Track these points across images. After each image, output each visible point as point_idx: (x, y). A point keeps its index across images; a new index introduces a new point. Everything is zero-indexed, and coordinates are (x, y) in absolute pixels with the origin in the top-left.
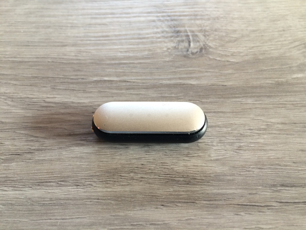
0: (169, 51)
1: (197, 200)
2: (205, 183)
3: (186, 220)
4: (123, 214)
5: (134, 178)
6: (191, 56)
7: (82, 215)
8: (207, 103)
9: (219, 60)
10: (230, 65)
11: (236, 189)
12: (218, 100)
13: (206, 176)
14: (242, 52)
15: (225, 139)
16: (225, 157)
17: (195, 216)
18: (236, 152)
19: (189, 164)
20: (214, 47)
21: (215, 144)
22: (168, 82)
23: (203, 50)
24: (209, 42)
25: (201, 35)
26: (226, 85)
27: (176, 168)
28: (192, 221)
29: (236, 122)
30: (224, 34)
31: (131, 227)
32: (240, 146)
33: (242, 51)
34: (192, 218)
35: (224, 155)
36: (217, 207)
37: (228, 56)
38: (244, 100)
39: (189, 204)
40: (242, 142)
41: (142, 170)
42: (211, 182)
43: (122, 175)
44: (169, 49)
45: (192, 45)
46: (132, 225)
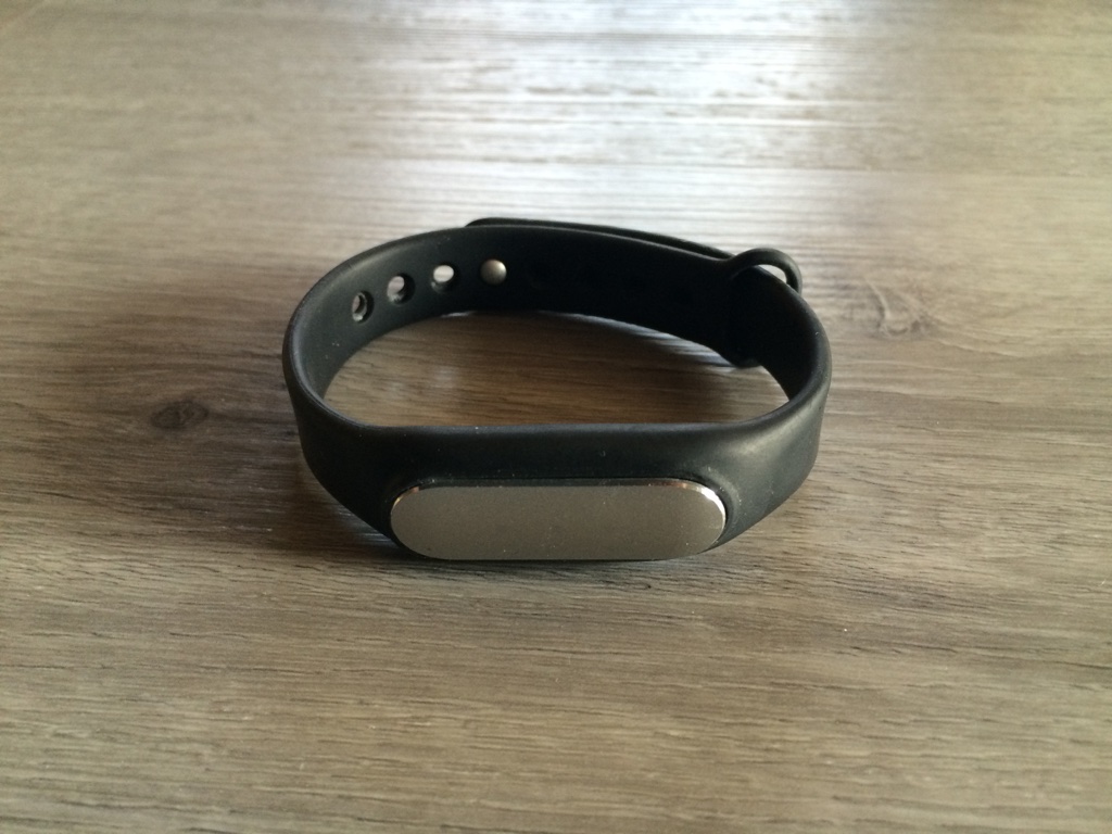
1: (955, 645)
2: (975, 610)
3: (931, 687)
4: (743, 657)
5: (767, 581)
6: (890, 337)
7: (628, 648)
8: (949, 435)
9: (970, 351)
10: (1002, 361)
11: (1068, 629)
12: (982, 431)
13: (972, 594)
14: (1030, 339)
15: (1014, 516)
16: (1024, 555)
17: (956, 679)
18: (1053, 547)
19: (919, 561)
20: (950, 323)
21: (988, 525)
23: (920, 328)
24: (935, 313)
25: (912, 300)
26: (998, 403)
27: (884, 569)
28: (948, 692)
29: (1042, 483)
30: (974, 300)
31: (772, 689)
32: (1064, 535)
33: (1029, 336)
34: (948, 683)
35: (1019, 552)
36: (1018, 665)
37: (994, 344)
38: (1055, 438)
39: (934, 651)
40: (1066, 528)
41: (784, 564)
42: (991, 607)
43: (730, 570)
45: (888, 315)
46: (772, 684)
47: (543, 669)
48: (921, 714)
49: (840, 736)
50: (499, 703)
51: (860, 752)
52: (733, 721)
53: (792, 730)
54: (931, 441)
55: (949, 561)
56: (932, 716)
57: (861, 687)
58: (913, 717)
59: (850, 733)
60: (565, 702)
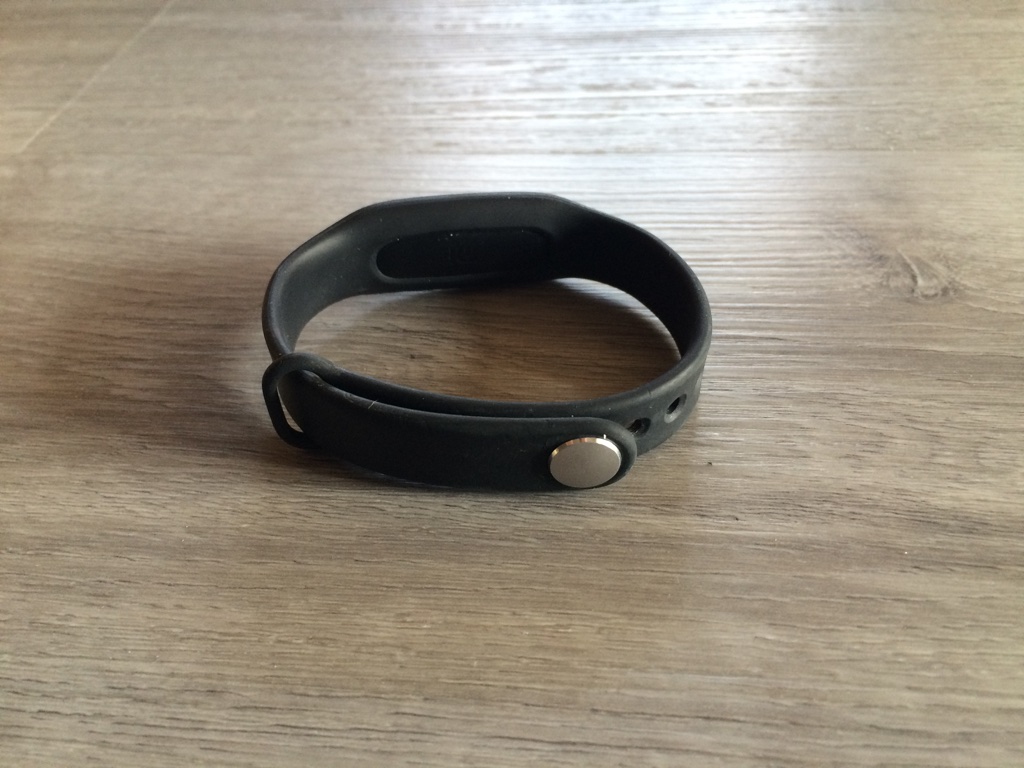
0: (868, 290)
1: (999, 563)
2: (1014, 534)
3: (981, 598)
4: (822, 576)
5: (835, 513)
6: (922, 300)
8: (982, 386)
9: (995, 312)
12: (1010, 382)
13: (1012, 521)
17: (1002, 592)
19: (964, 495)
20: (974, 287)
22: (879, 345)
23: (949, 292)
24: (961, 279)
25: (939, 267)
27: (935, 501)
28: (996, 602)
30: (995, 266)
31: (848, 601)
34: (995, 595)
37: (1014, 304)
39: (982, 569)
41: (849, 499)
43: (804, 505)
44: (864, 287)
45: (920, 282)
46: (848, 597)
47: (656, 586)
48: (973, 620)
49: (908, 638)
50: (625, 613)
51: (926, 652)
52: (818, 627)
53: (869, 635)
54: (967, 392)
55: (990, 494)
56: (983, 621)
57: (924, 599)
58: (968, 623)
59: (917, 636)
60: (678, 612)
